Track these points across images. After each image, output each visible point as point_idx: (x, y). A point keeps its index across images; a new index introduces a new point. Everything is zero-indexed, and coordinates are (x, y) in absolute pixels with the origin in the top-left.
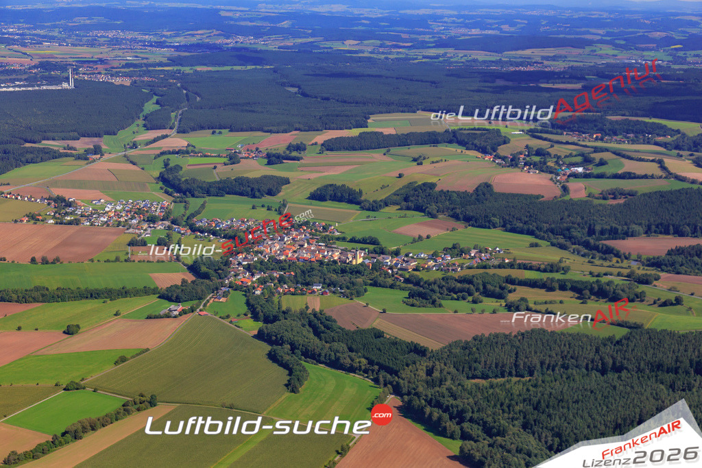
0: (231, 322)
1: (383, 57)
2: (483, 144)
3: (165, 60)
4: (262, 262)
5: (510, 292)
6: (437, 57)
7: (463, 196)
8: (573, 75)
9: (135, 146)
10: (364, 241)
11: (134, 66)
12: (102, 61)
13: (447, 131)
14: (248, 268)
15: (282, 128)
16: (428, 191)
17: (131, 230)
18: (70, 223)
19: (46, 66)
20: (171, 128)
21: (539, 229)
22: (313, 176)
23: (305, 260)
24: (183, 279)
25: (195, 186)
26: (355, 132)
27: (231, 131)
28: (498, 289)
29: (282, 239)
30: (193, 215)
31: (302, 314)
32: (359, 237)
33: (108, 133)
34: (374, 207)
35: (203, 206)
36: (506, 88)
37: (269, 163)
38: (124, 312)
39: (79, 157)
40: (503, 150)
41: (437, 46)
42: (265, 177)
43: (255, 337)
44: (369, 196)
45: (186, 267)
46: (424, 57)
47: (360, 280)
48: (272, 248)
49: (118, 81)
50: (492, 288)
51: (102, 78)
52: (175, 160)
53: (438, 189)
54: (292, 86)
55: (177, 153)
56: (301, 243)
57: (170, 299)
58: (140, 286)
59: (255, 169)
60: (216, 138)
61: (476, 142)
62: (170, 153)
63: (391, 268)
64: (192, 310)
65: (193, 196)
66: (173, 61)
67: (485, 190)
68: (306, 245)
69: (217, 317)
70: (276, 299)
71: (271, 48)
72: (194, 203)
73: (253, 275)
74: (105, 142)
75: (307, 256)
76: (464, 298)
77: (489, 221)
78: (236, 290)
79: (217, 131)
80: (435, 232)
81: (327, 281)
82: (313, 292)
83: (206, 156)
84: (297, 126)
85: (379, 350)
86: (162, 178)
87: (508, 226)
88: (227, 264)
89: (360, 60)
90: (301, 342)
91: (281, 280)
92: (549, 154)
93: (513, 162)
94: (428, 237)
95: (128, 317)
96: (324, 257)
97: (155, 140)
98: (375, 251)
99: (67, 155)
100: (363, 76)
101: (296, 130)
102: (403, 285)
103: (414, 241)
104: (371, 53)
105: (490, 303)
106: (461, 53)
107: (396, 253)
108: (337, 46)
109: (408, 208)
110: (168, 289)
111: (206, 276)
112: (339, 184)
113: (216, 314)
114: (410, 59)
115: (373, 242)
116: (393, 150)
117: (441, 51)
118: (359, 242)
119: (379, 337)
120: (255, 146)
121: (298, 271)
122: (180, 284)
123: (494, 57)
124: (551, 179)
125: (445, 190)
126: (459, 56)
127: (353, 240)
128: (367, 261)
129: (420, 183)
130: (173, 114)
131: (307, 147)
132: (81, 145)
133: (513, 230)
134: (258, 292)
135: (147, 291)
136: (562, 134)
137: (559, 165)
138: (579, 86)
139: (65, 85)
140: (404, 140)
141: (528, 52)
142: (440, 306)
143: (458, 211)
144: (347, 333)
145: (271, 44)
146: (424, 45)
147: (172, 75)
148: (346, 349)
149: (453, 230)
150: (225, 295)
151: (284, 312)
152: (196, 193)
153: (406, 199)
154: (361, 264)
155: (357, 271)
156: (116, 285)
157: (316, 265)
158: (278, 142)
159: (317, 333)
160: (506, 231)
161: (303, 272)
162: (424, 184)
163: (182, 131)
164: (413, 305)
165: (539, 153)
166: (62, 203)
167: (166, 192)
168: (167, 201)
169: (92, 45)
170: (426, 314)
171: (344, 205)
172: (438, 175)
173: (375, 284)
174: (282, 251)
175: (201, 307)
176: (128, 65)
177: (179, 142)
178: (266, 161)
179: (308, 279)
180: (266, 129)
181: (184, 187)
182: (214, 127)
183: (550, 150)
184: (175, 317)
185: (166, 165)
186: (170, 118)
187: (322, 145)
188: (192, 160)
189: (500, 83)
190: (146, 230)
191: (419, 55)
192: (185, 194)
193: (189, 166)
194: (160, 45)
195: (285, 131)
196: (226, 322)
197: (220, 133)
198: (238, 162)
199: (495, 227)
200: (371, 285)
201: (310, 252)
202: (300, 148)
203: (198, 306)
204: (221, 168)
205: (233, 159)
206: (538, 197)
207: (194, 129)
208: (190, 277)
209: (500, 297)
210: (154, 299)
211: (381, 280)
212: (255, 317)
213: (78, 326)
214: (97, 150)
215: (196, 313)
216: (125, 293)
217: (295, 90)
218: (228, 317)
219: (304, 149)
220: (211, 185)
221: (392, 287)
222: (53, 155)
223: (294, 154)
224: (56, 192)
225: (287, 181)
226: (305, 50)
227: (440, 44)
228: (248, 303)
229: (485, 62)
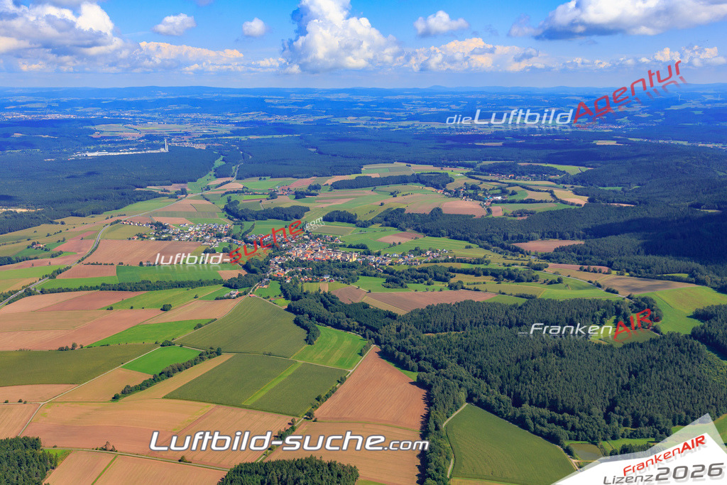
0: (270, 301)
1: (372, 127)
2: (437, 182)
3: (228, 132)
4: (290, 262)
5: (452, 277)
6: (408, 127)
7: (423, 216)
8: (497, 136)
9: (208, 188)
10: (357, 247)
11: (208, 136)
12: (187, 134)
13: (413, 175)
14: (282, 266)
15: (305, 175)
16: (400, 213)
17: (205, 243)
18: (165, 239)
19: (149, 137)
20: (232, 177)
21: (472, 237)
22: (325, 206)
23: (319, 260)
24: (239, 274)
25: (248, 214)
26: (353, 177)
27: (272, 177)
28: (444, 276)
29: (304, 247)
30: (246, 233)
31: (317, 294)
32: (354, 244)
33: (191, 181)
34: (365, 225)
35: (253, 227)
36: (452, 146)
37: (296, 198)
38: (200, 296)
39: (171, 197)
40: (450, 187)
41: (408, 120)
42: (294, 207)
43: (286, 310)
44: (362, 217)
45: (241, 266)
46: (400, 127)
47: (354, 272)
48: (298, 253)
49: (197, 146)
50: (440, 275)
51: (187, 145)
52: (234, 197)
53: (406, 212)
54: (312, 147)
55: (236, 192)
56: (316, 249)
57: (230, 287)
58: (211, 279)
59: (287, 202)
60: (262, 182)
61: (432, 181)
62: (231, 192)
63: (375, 264)
64: (245, 294)
65: (246, 220)
66: (234, 133)
67: (437, 212)
68: (320, 250)
69: (261, 298)
70: (300, 285)
71: (299, 123)
72: (247, 225)
73: (285, 270)
74: (189, 187)
75: (320, 257)
76: (422, 282)
77: (440, 233)
78: (274, 280)
79: (263, 178)
80: (404, 240)
81: (333, 273)
82: (324, 280)
83: (255, 194)
84: (315, 173)
85: (366, 316)
86: (226, 209)
87: (452, 235)
88: (268, 263)
89: (357, 129)
90: (316, 312)
91: (303, 273)
92: (479, 188)
93: (456, 194)
94: (399, 243)
95: (203, 299)
96: (331, 257)
97: (222, 185)
98: (364, 253)
99: (163, 195)
100: (359, 140)
101: (314, 176)
102: (382, 275)
103: (390, 246)
104: (364, 125)
105: (438, 285)
106: (424, 124)
107: (379, 254)
108: (343, 121)
109: (387, 225)
110: (230, 280)
111: (254, 272)
112: (342, 210)
113: (261, 295)
114: (390, 128)
115: (364, 247)
116: (378, 188)
117: (410, 123)
118: (354, 247)
119: (366, 308)
120: (287, 187)
121: (314, 267)
122: (237, 277)
124: (480, 205)
125: (411, 213)
126: (422, 126)
127: (350, 247)
129: (394, 209)
130: (234, 168)
131: (322, 187)
132: (173, 188)
133: (455, 238)
134: (288, 281)
135: (215, 282)
136: (488, 175)
137: (486, 195)
138: (500, 144)
139: (162, 150)
140: (385, 181)
142: (406, 287)
143: (419, 226)
144: (345, 306)
145: (299, 121)
146: (399, 119)
147: (233, 142)
148: (345, 316)
149: (416, 238)
150: (267, 283)
151: (305, 294)
152: (248, 218)
153: (385, 220)
154: (355, 262)
155: (352, 266)
156: (195, 279)
157: (326, 263)
158: (302, 184)
159: (326, 306)
160: (451, 238)
161: (318, 268)
162: (397, 209)
163: (239, 178)
164: (388, 287)
165: (473, 187)
166: (160, 227)
167: (229, 218)
168: (229, 224)
169: (180, 123)
170: (397, 292)
171: (345, 224)
172: (407, 203)
173: (364, 274)
174: (304, 254)
175: (251, 292)
176: (204, 136)
177: (236, 185)
178: (294, 196)
179: (321, 272)
180: (294, 175)
181: (240, 214)
182: (261, 175)
183: (480, 186)
184: (234, 298)
185: (229, 200)
186: (232, 170)
187: (332, 185)
188: (246, 197)
189: (449, 143)
190: (215, 243)
191: (396, 125)
192: (241, 219)
193: (244, 201)
194: (226, 122)
195: (307, 177)
196: (267, 301)
197: (265, 179)
198: (276, 198)
199: (443, 236)
200: (362, 275)
201: (322, 255)
202: (317, 187)
203: (249, 291)
204: (265, 202)
205: (273, 195)
206: (471, 216)
207: (247, 177)
208: (244, 273)
209: (445, 280)
210: (220, 287)
211: (368, 271)
212: (286, 297)
213: (170, 305)
214: (183, 192)
215: (247, 296)
216: (201, 284)
217: (314, 150)
218: (268, 297)
219: (320, 188)
220: (258, 213)
221: (375, 276)
222: (154, 196)
223: (313, 192)
224: (156, 219)
225: (308, 209)
226: (321, 124)
227: (410, 118)
228: (281, 288)
229: (439, 129)
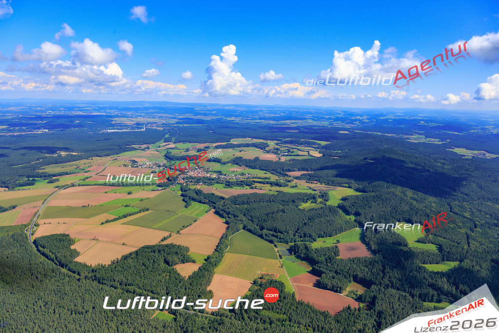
0: (175, 192)
1: (242, 122)
3: (175, 123)
7: (250, 160)
9: (159, 147)
11: (165, 124)
12: (155, 123)
13: (252, 143)
14: (183, 179)
17: (153, 169)
18: (135, 167)
19: (138, 124)
20: (171, 142)
23: (199, 177)
26: (225, 143)
27: (189, 143)
30: (171, 165)
31: (194, 190)
33: (153, 143)
34: (224, 164)
35: (175, 163)
36: (275, 132)
37: (198, 151)
39: (142, 150)
40: (267, 149)
42: (194, 155)
43: (180, 195)
44: (224, 160)
49: (159, 129)
51: (154, 128)
52: (170, 151)
53: (243, 159)
55: (171, 149)
57: (159, 186)
59: (193, 153)
62: (169, 149)
66: (177, 123)
68: (201, 173)
70: (188, 186)
72: (173, 162)
74: (151, 146)
75: (200, 175)
76: (240, 186)
77: (255, 167)
78: (178, 184)
79: (185, 143)
81: (204, 182)
82: (199, 184)
83: (180, 149)
86: (165, 156)
88: (178, 177)
91: (191, 181)
94: (236, 171)
95: (146, 190)
96: (205, 176)
97: (167, 145)
99: (139, 149)
101: (209, 143)
105: (247, 187)
106: (266, 121)
109: (234, 164)
110: (159, 184)
111: (171, 180)
112: (216, 157)
113: (171, 190)
117: (260, 121)
118: (216, 172)
120: (195, 147)
122: (162, 182)
123: (276, 123)
124: (277, 156)
125: (245, 159)
126: (264, 122)
129: (238, 157)
130: (173, 138)
131: (211, 147)
132: (143, 146)
134: (184, 185)
137: (281, 153)
139: (142, 130)
141: (286, 121)
142: (232, 188)
144: (205, 194)
146: (255, 119)
147: (176, 127)
148: (203, 198)
150: (175, 185)
152: (174, 159)
153: (234, 161)
158: (201, 146)
161: (198, 179)
163: (174, 143)
164: (225, 187)
165: (277, 149)
166: (134, 162)
167: (166, 159)
168: (165, 162)
169: (153, 118)
171: (216, 163)
174: (193, 174)
176: (163, 124)
177: (172, 145)
179: (199, 181)
182: (184, 141)
184: (159, 191)
185: (167, 152)
187: (215, 147)
188: (175, 151)
190: (157, 169)
192: (170, 159)
193: (174, 153)
194: (175, 118)
195: (205, 143)
196: (173, 192)
198: (189, 151)
202: (208, 147)
204: (183, 153)
205: (187, 150)
207: (178, 142)
209: (250, 186)
210: (155, 186)
212: (182, 191)
214: (148, 148)
215: (166, 190)
216: (147, 184)
217: (212, 131)
218: (174, 190)
220: (179, 157)
222: (135, 149)
223: (206, 149)
224: (133, 159)
227: (260, 119)
228: (181, 187)
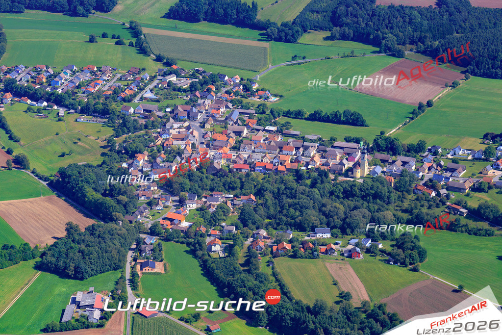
10: (335, 119)
14: (168, 188)
23: (267, 169)
45: (45, 183)
69: (177, 319)
73: (181, 203)
78: (167, 240)
81: (333, 219)
118: (326, 120)
127: (316, 117)
128: (379, 169)
134: (217, 248)
154: (372, 176)
196: (200, 332)
211: (424, 211)
